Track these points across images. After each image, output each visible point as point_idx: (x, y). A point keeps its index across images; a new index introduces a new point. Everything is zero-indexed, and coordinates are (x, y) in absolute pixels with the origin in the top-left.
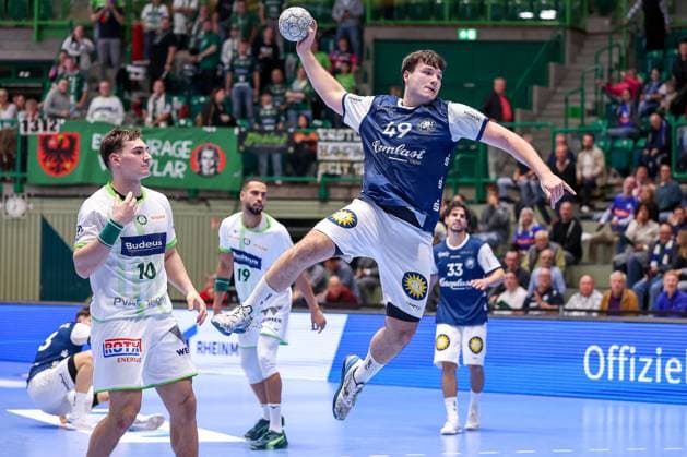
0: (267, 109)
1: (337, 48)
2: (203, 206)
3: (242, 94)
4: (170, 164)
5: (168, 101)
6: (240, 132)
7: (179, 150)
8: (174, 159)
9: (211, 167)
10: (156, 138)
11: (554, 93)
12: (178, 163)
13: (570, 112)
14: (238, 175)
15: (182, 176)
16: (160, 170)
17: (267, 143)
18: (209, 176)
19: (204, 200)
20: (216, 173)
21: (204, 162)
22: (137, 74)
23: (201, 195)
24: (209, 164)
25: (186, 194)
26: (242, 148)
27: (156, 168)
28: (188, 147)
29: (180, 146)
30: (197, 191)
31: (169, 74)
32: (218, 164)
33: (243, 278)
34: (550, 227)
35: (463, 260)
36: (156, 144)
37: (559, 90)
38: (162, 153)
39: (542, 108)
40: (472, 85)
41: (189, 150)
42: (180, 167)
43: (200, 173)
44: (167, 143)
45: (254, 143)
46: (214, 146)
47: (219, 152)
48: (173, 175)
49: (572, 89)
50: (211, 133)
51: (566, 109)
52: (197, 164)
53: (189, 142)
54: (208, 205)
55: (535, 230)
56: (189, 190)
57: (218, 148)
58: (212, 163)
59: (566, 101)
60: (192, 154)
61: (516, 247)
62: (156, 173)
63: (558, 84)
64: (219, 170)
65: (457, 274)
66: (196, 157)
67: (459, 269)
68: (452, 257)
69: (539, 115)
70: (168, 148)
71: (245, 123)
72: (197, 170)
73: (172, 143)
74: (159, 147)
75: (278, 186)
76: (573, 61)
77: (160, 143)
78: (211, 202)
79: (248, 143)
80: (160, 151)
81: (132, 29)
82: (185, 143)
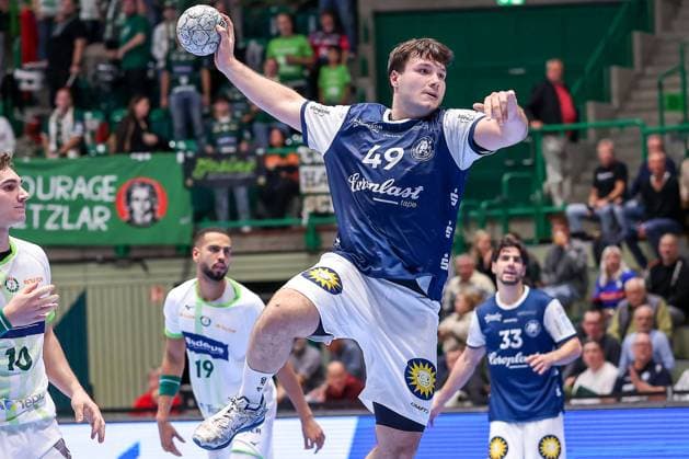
0: (224, 122)
1: (319, 27)
2: (137, 270)
3: (186, 102)
4: (86, 211)
5: (79, 118)
6: (186, 159)
7: (99, 189)
8: (91, 204)
9: (146, 213)
10: (63, 174)
11: (642, 76)
12: (97, 209)
13: (666, 102)
14: (186, 221)
15: (104, 228)
16: (72, 220)
17: (225, 173)
18: (145, 225)
19: (139, 260)
20: (154, 220)
21: (136, 206)
22: (30, 82)
23: (135, 254)
24: (142, 208)
25: (111, 254)
26: (190, 182)
27: (65, 218)
28: (111, 184)
29: (99, 184)
30: (128, 248)
31: (77, 80)
32: (157, 207)
33: (204, 372)
34: (646, 273)
35: (522, 324)
36: (64, 184)
37: (649, 70)
38: (74, 196)
39: (626, 97)
40: (519, 71)
41: (112, 189)
42: (101, 214)
43: (131, 222)
44: (81, 180)
45: (207, 174)
46: (148, 181)
47: (158, 190)
48: (92, 227)
49: (668, 69)
50: (144, 161)
51: (661, 99)
52: (126, 209)
53: (113, 178)
54: (145, 268)
55: (625, 278)
56: (116, 248)
57: (154, 182)
58: (147, 205)
59: (660, 86)
60: (118, 196)
61: (599, 305)
62: (67, 226)
63: (647, 62)
64: (158, 215)
65: (513, 345)
66: (124, 198)
67: (515, 338)
68: (506, 321)
69: (621, 110)
70: (82, 188)
71: (193, 145)
72: (127, 217)
73: (87, 180)
74: (69, 187)
75: (244, 235)
76: (667, 27)
77: (69, 180)
78: (149, 263)
79: (198, 174)
80: (70, 192)
81: (18, 17)
82: (107, 180)
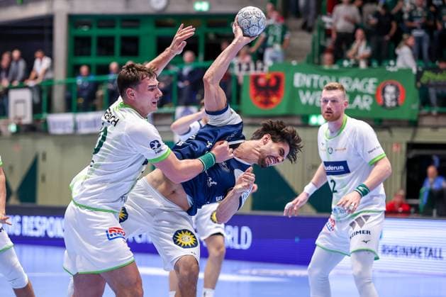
2: (386, 133)
4: (358, 98)
7: (367, 86)
8: (362, 94)
9: (393, 100)
10: (349, 76)
12: (365, 97)
14: (415, 106)
15: (368, 108)
16: (351, 103)
17: (440, 80)
18: (392, 108)
19: (387, 127)
20: (397, 105)
21: (388, 97)
23: (386, 123)
24: (391, 97)
25: (372, 123)
26: (419, 85)
28: (374, 83)
29: (367, 83)
30: (381, 120)
32: (399, 98)
36: (347, 82)
38: (352, 89)
41: (375, 87)
42: (367, 100)
43: (384, 106)
44: (357, 80)
45: (429, 81)
47: (400, 88)
48: (361, 107)
50: (393, 72)
52: (381, 98)
53: (375, 80)
54: (391, 132)
56: (374, 121)
57: (398, 84)
58: (394, 97)
60: (377, 90)
64: (400, 103)
66: (380, 93)
70: (357, 85)
71: (421, 63)
72: (381, 102)
73: (360, 80)
74: (350, 84)
77: (350, 80)
78: (393, 129)
79: (424, 80)
80: (350, 87)
82: (371, 81)
